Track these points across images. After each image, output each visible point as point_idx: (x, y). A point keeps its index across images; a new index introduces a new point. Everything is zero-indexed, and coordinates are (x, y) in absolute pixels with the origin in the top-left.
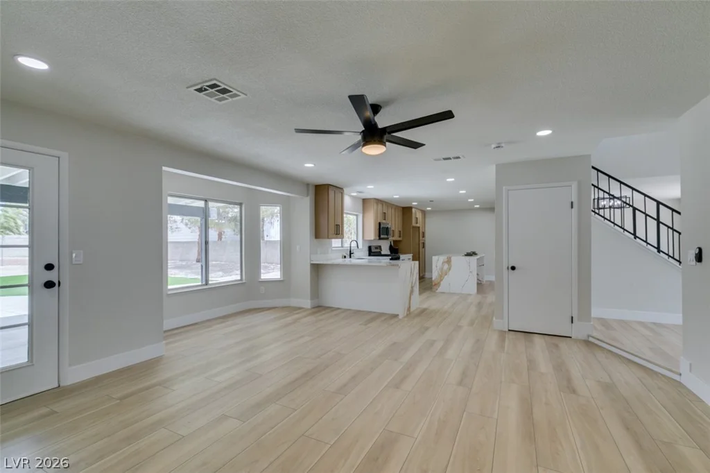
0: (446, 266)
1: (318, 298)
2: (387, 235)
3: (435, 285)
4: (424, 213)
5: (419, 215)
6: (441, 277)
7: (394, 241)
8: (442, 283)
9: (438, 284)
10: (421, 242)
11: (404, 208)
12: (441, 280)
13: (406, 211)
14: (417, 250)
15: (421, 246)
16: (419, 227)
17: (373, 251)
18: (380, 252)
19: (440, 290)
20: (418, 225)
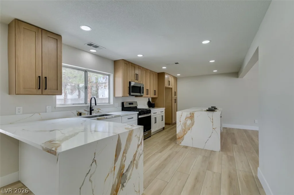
0: (189, 122)
1: (18, 170)
2: (140, 93)
3: (179, 138)
4: (176, 79)
5: (172, 80)
6: (185, 132)
7: (152, 98)
8: (185, 136)
9: (182, 138)
10: (173, 98)
11: (158, 73)
12: (185, 134)
13: (161, 76)
14: (171, 105)
15: (173, 101)
16: (172, 88)
17: (125, 106)
18: (136, 107)
19: (183, 143)
20: (170, 86)
